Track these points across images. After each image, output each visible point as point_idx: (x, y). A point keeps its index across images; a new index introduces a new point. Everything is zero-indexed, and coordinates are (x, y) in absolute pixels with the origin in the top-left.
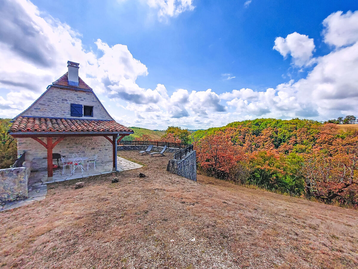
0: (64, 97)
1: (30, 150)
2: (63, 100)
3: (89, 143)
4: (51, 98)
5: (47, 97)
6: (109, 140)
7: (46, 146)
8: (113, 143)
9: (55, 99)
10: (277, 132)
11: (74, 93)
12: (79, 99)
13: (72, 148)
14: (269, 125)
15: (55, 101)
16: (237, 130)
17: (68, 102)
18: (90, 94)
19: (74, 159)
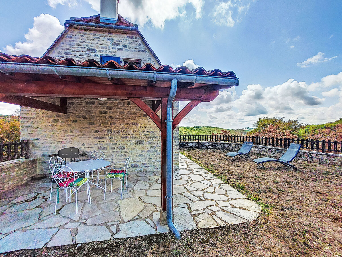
0: (90, 44)
1: (38, 139)
2: (88, 50)
3: (132, 132)
4: (70, 49)
5: (64, 46)
9: (77, 49)
11: (107, 36)
12: (115, 47)
13: (102, 140)
15: (76, 52)
17: (98, 53)
18: (134, 37)
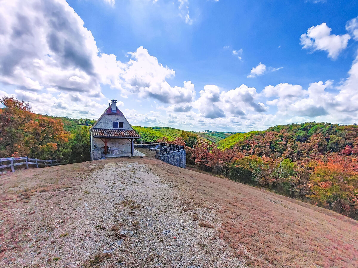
0: (110, 118)
2: (109, 120)
3: (121, 142)
6: (129, 140)
7: (104, 142)
8: (131, 142)
10: (327, 140)
11: (114, 116)
12: (116, 119)
13: (113, 144)
14: (320, 130)
15: (106, 121)
16: (278, 135)
17: (112, 121)
19: (114, 148)
